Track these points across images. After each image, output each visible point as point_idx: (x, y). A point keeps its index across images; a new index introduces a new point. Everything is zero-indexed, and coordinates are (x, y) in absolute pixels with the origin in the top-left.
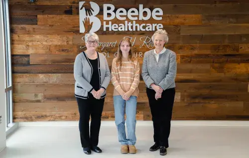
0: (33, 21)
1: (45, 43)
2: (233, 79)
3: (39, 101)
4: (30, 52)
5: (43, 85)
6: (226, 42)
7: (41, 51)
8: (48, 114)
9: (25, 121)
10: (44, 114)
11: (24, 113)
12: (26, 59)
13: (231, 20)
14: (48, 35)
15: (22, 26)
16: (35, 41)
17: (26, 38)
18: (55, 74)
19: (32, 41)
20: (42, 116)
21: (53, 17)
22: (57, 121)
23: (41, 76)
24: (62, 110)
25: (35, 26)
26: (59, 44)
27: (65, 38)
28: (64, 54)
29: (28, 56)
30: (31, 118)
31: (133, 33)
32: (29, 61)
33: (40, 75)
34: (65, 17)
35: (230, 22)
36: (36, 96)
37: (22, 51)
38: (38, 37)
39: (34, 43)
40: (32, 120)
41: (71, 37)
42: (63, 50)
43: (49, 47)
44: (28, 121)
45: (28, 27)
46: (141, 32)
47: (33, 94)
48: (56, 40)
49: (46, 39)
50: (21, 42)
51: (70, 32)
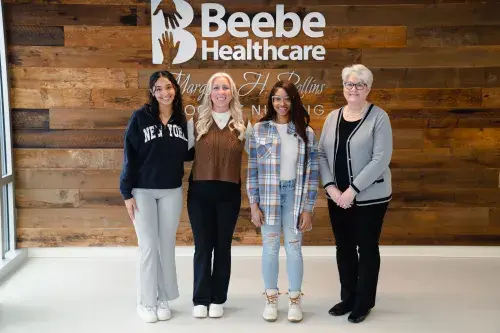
0: (56, 39)
1: (79, 85)
2: (468, 161)
3: (68, 206)
4: (50, 102)
5: (78, 171)
6: (456, 84)
7: (73, 102)
8: (88, 232)
9: (40, 246)
10: (79, 231)
11: (39, 229)
12: (42, 118)
13: (467, 37)
14: (86, 69)
15: (33, 48)
16: (59, 81)
17: (42, 74)
18: (101, 150)
19: (52, 81)
20: (77, 237)
21: (97, 31)
22: (106, 245)
23: (74, 154)
24: (118, 224)
25: (59, 50)
26: (110, 86)
27: (122, 76)
28: (119, 107)
29: (46, 111)
30: (54, 239)
31: (263, 65)
32: (47, 123)
33: (70, 151)
34: (124, 32)
35: (465, 43)
36: (63, 194)
37: (32, 101)
38: (66, 72)
39: (59, 85)
40: (56, 245)
41: (134, 73)
42: (117, 101)
43: (88, 93)
44: (47, 246)
45: (46, 51)
46: (279, 63)
47: (58, 192)
48: (104, 80)
49: (82, 76)
50: (31, 82)
51: (133, 61)
